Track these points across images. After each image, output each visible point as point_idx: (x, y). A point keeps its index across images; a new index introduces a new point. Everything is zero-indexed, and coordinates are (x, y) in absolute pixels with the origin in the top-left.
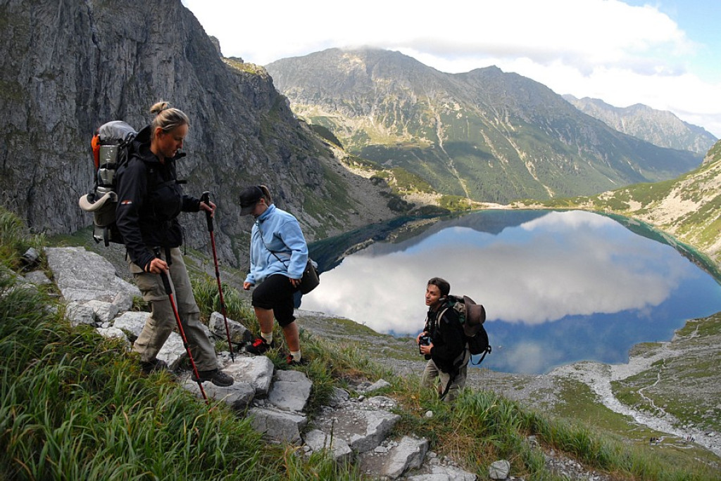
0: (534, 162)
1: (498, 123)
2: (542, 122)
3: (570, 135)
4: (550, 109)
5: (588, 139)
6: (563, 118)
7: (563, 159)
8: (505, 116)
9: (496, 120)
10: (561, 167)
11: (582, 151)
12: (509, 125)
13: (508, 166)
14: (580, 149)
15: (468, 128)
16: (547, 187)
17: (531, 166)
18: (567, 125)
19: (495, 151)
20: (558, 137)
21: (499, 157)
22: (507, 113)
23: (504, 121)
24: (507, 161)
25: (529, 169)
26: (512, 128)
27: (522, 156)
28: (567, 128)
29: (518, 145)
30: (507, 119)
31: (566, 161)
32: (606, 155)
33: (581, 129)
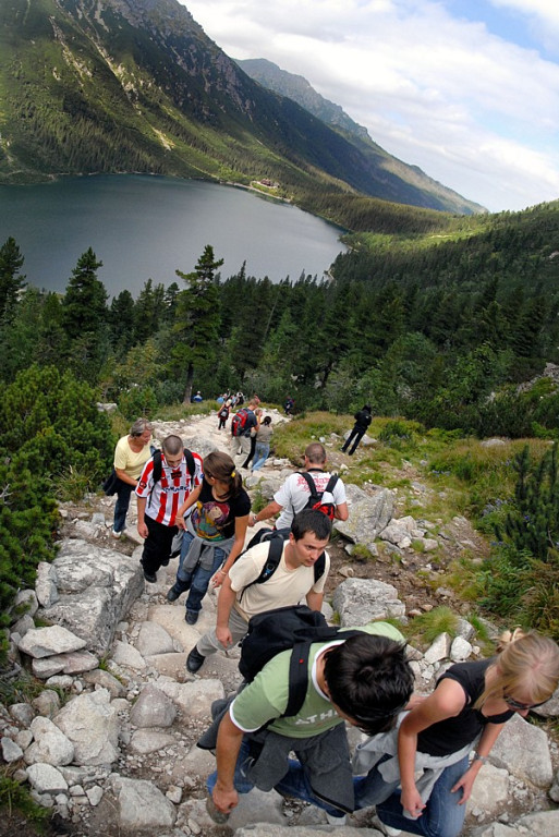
0: (137, 86)
1: (80, 17)
2: (155, 33)
3: (194, 61)
4: (167, 20)
5: (223, 75)
6: (187, 37)
7: (186, 92)
8: (96, 8)
9: (78, 11)
10: (181, 104)
11: (213, 88)
12: (101, 21)
13: (91, 83)
14: (208, 85)
15: (27, 12)
16: (157, 131)
17: (131, 91)
18: (192, 47)
19: (70, 54)
20: (176, 60)
21: (76, 64)
22: (100, 6)
23: (92, 15)
24: (89, 73)
25: (129, 96)
26: (106, 27)
27: (119, 71)
28: (192, 51)
29: (110, 55)
30: (97, 15)
31: (189, 95)
32: (248, 103)
33: (213, 57)
